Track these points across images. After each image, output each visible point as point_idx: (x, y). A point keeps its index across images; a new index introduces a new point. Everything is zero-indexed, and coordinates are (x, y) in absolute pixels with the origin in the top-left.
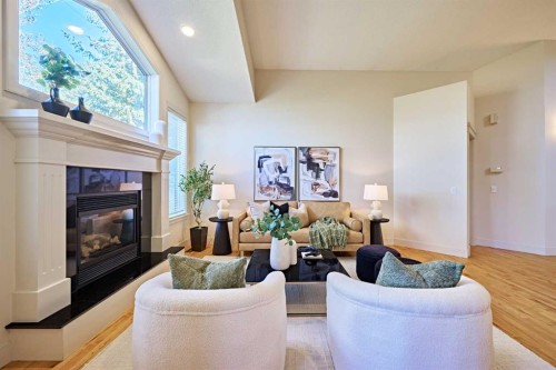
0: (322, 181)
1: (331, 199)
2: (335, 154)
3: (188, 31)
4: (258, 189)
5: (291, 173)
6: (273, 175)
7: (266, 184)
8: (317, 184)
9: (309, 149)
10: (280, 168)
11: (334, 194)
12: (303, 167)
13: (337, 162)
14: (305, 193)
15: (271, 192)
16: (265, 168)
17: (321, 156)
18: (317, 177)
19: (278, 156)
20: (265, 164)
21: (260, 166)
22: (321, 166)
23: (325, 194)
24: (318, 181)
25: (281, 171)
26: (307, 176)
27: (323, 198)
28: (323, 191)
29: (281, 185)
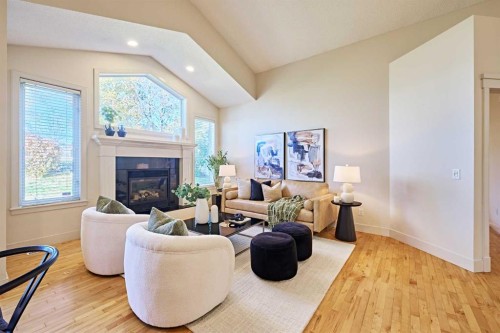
0: (306, 162)
1: (315, 179)
2: (319, 136)
3: (190, 69)
4: (257, 169)
5: (280, 156)
6: (267, 158)
7: (262, 165)
8: (302, 165)
9: (295, 133)
10: (272, 152)
11: (318, 175)
12: (290, 150)
13: (321, 143)
14: (292, 172)
15: (266, 171)
16: (261, 152)
17: (305, 139)
18: (302, 158)
19: (271, 142)
20: (261, 149)
21: (258, 151)
22: (306, 149)
23: (309, 175)
24: (303, 162)
25: (273, 154)
26: (293, 158)
27: (307, 178)
28: (307, 171)
29: (273, 166)
